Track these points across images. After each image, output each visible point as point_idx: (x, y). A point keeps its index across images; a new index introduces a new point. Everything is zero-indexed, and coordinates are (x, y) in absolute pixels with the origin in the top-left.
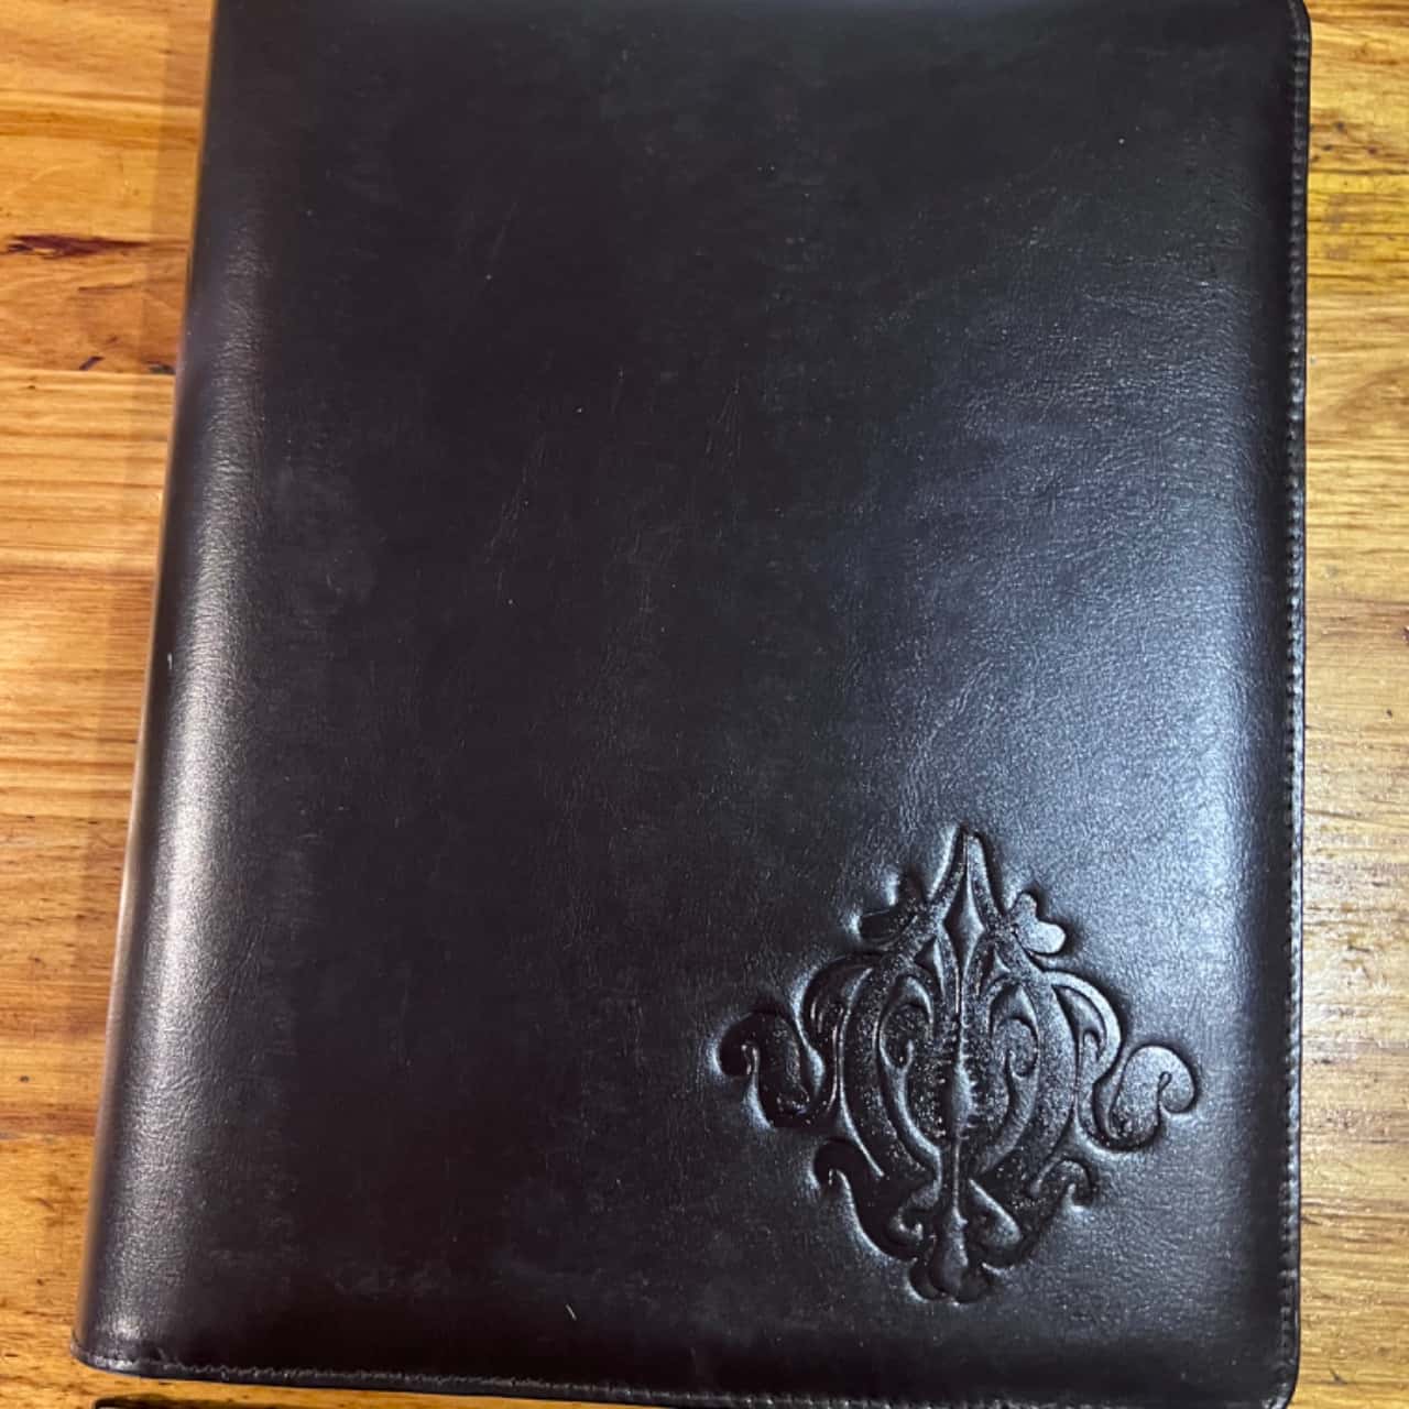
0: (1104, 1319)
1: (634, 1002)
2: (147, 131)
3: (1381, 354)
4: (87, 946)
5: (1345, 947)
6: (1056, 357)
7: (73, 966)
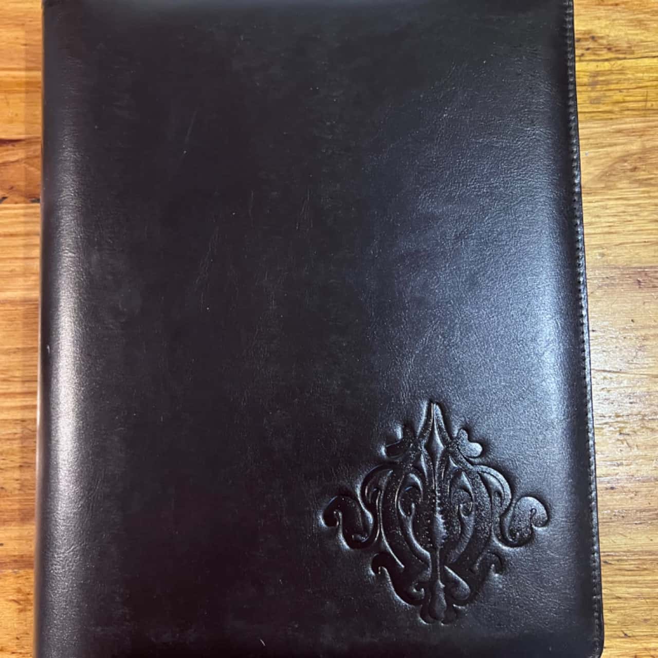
0: (512, 626)
1: (281, 495)
2: (19, 84)
3: (618, 148)
4: (26, 480)
5: (618, 434)
6: (460, 170)
7: (19, 490)
